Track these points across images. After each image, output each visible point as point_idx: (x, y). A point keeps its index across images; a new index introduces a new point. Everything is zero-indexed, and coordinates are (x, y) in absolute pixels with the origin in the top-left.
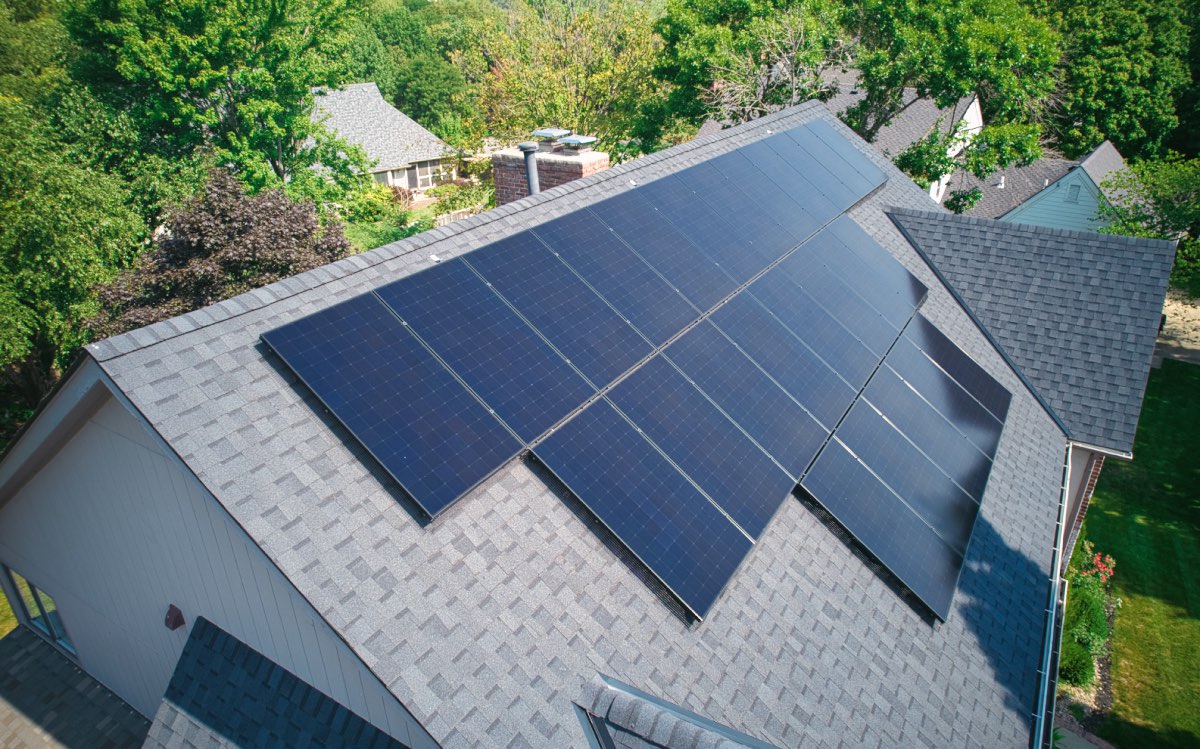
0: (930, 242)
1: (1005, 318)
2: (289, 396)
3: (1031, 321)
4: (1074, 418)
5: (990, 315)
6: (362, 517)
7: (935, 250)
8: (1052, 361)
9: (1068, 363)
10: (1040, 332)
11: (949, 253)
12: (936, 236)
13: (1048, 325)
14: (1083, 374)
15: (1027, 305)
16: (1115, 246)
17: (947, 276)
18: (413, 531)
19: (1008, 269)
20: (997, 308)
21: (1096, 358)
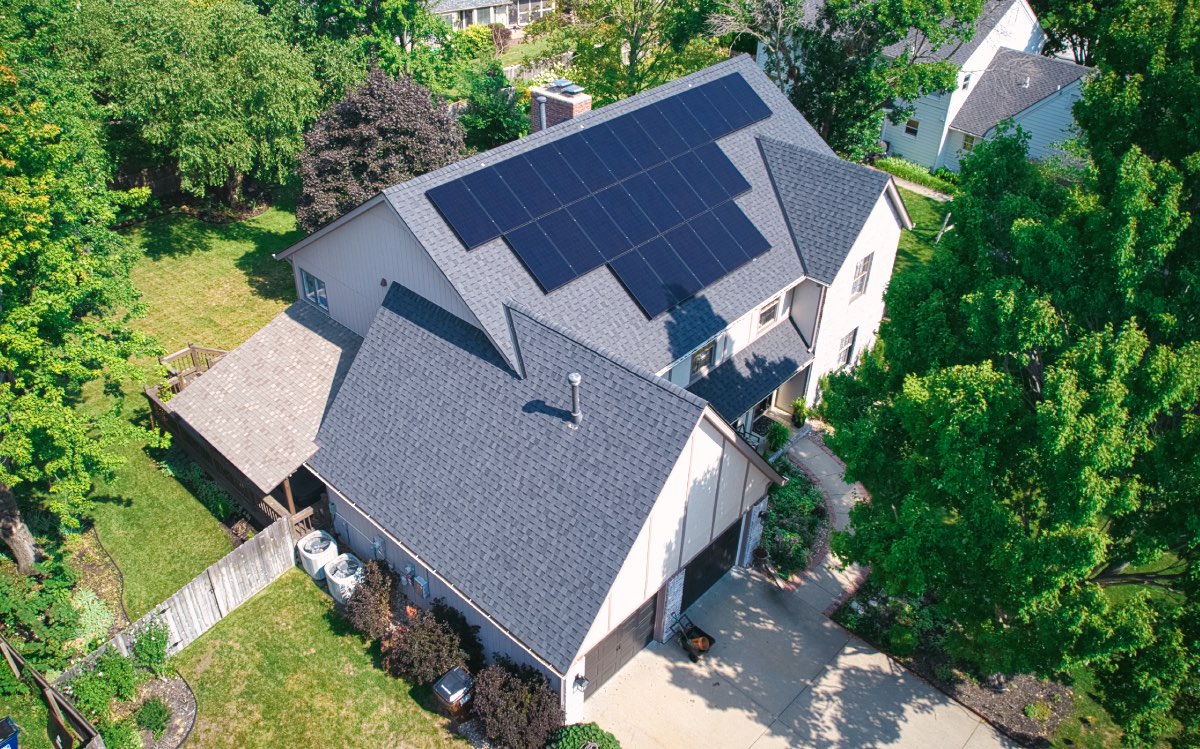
0: (774, 159)
1: (797, 207)
2: (433, 210)
3: (810, 211)
4: (812, 264)
5: (790, 205)
6: (451, 246)
7: (774, 164)
8: (812, 233)
9: (819, 235)
10: (811, 217)
11: (781, 166)
12: (778, 156)
13: (817, 214)
14: (824, 242)
15: (810, 201)
16: (862, 173)
17: (776, 180)
18: (464, 252)
19: (808, 180)
20: (795, 202)
21: (832, 234)
